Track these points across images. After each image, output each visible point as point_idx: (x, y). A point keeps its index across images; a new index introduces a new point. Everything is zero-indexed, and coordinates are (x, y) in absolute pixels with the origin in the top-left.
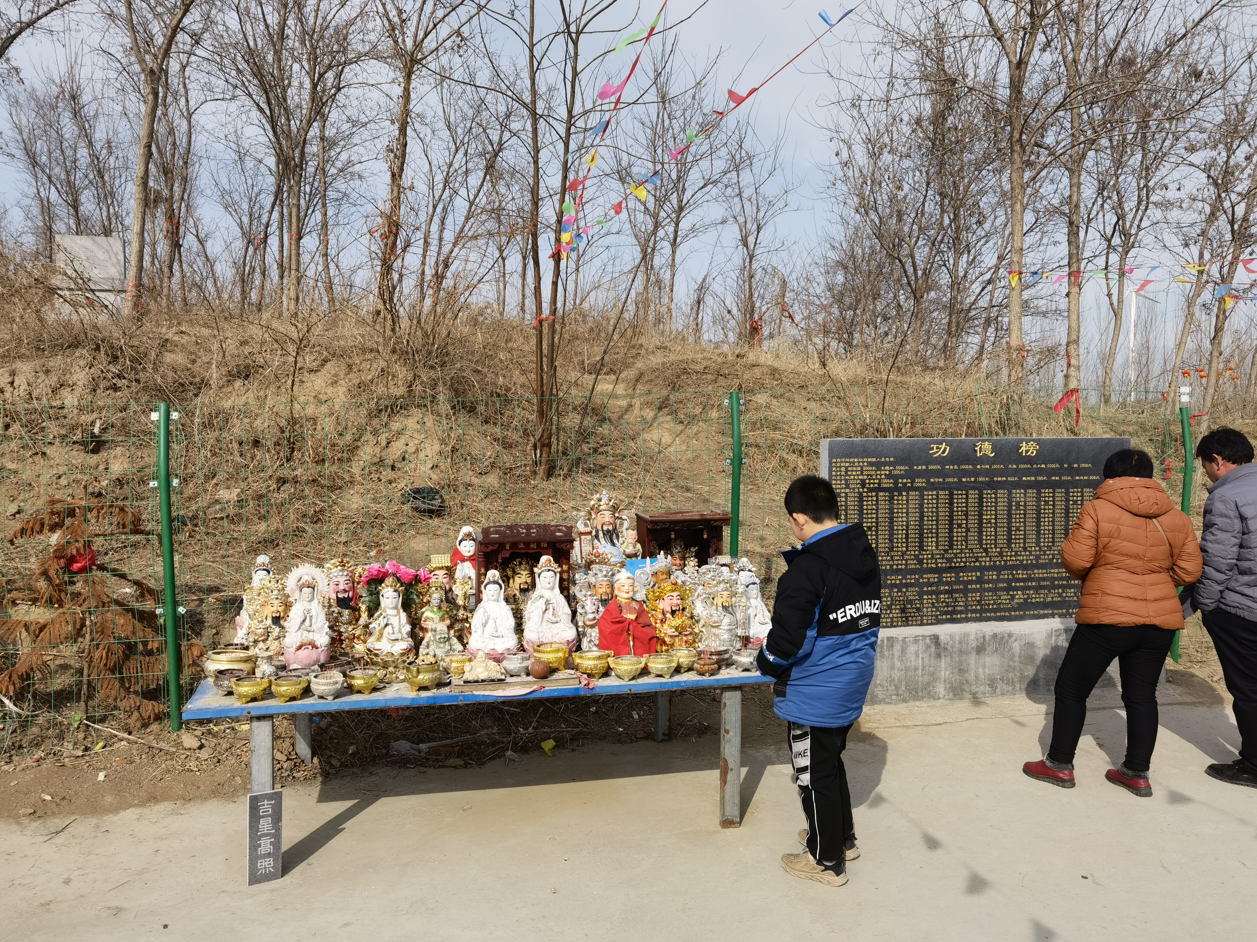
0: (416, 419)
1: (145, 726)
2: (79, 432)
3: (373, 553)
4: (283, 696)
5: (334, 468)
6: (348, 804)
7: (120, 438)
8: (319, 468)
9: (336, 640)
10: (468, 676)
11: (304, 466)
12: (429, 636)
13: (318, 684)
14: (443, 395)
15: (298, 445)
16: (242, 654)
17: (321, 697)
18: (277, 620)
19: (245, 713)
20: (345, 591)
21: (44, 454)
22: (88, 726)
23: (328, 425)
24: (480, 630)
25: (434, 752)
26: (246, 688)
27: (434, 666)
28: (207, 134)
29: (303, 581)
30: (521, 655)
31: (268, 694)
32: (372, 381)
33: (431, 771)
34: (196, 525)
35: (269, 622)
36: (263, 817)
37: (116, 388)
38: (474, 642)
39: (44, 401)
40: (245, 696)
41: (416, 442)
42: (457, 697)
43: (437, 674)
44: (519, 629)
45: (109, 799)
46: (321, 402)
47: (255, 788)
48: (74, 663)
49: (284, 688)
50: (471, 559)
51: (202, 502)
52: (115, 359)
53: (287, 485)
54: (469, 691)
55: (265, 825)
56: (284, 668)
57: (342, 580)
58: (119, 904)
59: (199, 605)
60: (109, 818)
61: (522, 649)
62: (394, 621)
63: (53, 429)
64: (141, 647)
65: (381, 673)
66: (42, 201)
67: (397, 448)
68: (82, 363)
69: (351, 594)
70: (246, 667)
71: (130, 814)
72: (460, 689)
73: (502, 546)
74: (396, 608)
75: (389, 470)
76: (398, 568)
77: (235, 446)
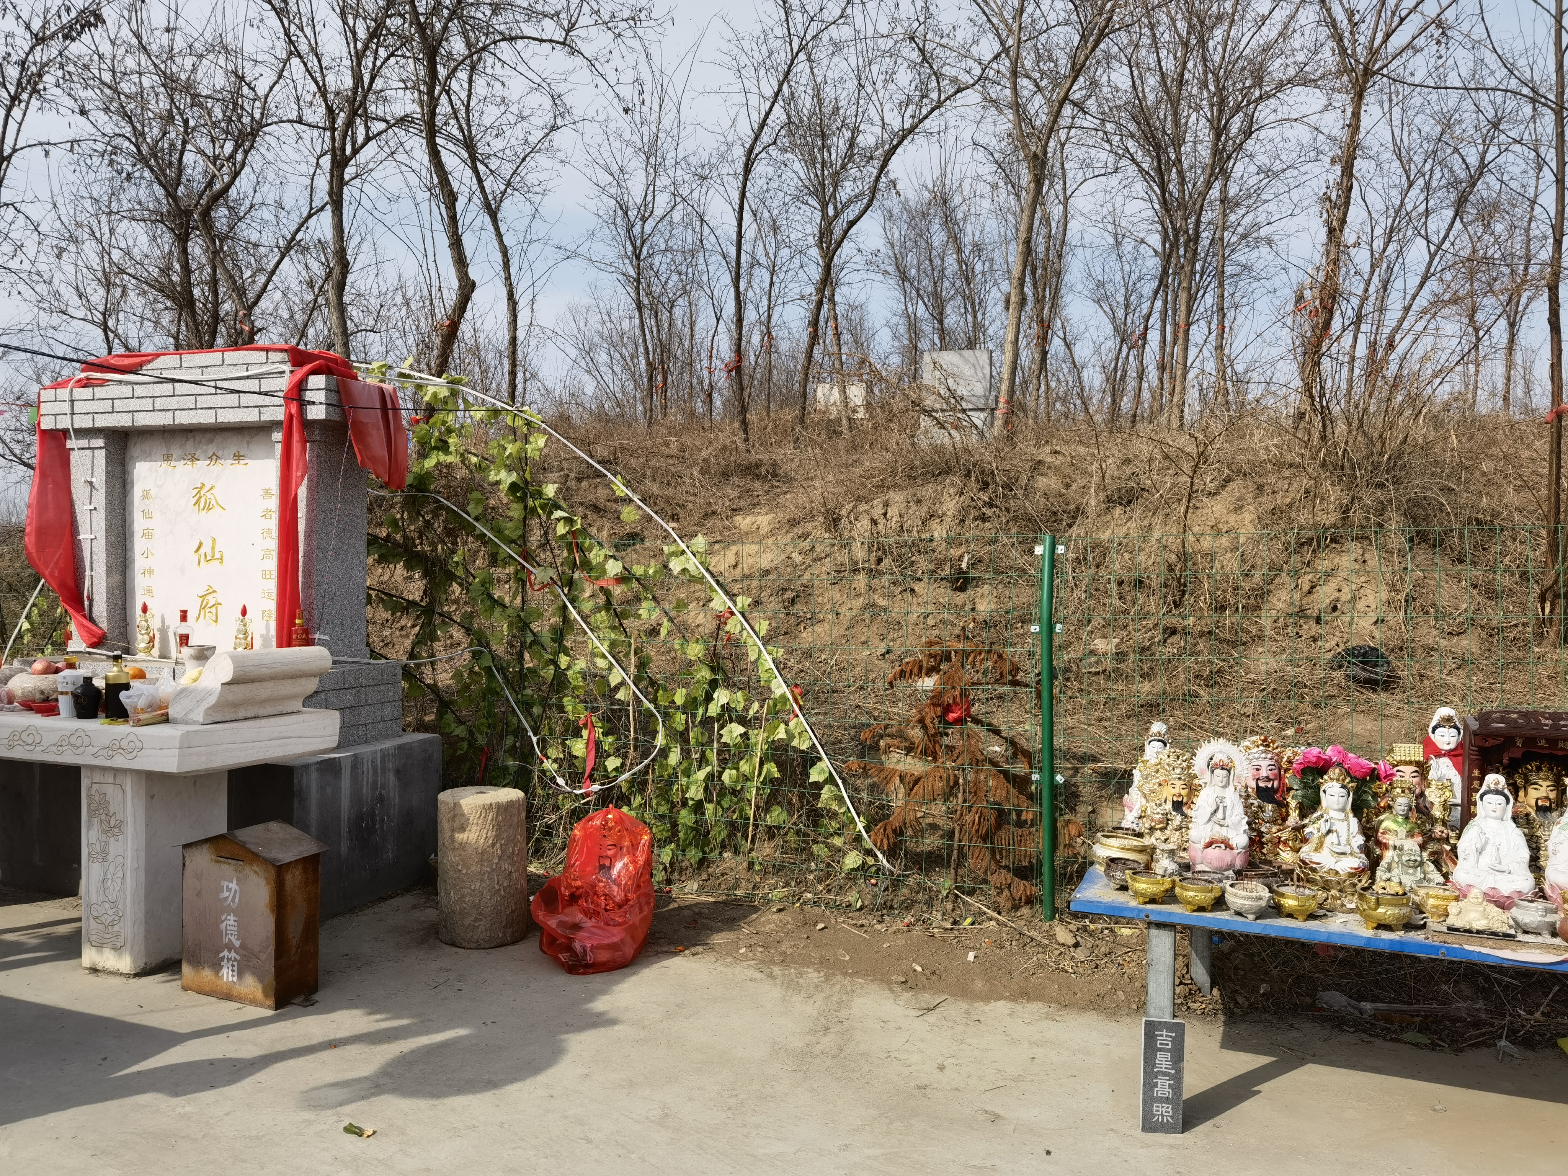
0: (1354, 556)
1: (1016, 907)
2: (947, 568)
3: (1290, 732)
4: (1189, 903)
5: (1236, 618)
6: (1262, 1060)
7: (987, 575)
8: (1216, 617)
9: (1256, 841)
10: (1452, 921)
11: (1197, 614)
12: (1389, 855)
13: (1236, 895)
14: (1395, 522)
15: (1190, 587)
16: (1135, 842)
17: (1239, 914)
18: (1178, 806)
19: (1143, 916)
20: (1268, 779)
21: (913, 590)
22: (957, 896)
23: (1231, 563)
24: (1473, 857)
25: (1386, 1017)
26: (1143, 885)
27: (1400, 898)
28: (1082, 219)
29: (1215, 760)
30: (1540, 905)
31: (1170, 897)
32: (1290, 506)
33: (1379, 1042)
34: (1068, 680)
35: (1169, 806)
36: (1161, 1050)
37: (984, 518)
38: (1461, 874)
39: (915, 534)
40: (1142, 895)
41: (1354, 587)
42: (1438, 948)
43: (1405, 910)
44: (1535, 865)
45: (979, 984)
46: (1219, 533)
47: (1151, 1011)
48: (945, 824)
49: (1192, 894)
50: (1451, 754)
51: (1075, 652)
52: (985, 486)
53: (1175, 638)
54: (1454, 942)
55: (1163, 1061)
56: (1187, 867)
57: (1265, 764)
58: (996, 1111)
59: (1074, 775)
60: (980, 1006)
61: (1541, 894)
62: (1340, 827)
63: (923, 564)
64: (1014, 816)
65: (1321, 895)
66: (909, 317)
67: (1325, 594)
68: (952, 491)
69: (1276, 784)
70: (1141, 858)
71: (1002, 1007)
72: (1442, 937)
73: (1509, 740)
74: (1343, 810)
75: (1313, 624)
76: (1345, 756)
77: (1114, 586)
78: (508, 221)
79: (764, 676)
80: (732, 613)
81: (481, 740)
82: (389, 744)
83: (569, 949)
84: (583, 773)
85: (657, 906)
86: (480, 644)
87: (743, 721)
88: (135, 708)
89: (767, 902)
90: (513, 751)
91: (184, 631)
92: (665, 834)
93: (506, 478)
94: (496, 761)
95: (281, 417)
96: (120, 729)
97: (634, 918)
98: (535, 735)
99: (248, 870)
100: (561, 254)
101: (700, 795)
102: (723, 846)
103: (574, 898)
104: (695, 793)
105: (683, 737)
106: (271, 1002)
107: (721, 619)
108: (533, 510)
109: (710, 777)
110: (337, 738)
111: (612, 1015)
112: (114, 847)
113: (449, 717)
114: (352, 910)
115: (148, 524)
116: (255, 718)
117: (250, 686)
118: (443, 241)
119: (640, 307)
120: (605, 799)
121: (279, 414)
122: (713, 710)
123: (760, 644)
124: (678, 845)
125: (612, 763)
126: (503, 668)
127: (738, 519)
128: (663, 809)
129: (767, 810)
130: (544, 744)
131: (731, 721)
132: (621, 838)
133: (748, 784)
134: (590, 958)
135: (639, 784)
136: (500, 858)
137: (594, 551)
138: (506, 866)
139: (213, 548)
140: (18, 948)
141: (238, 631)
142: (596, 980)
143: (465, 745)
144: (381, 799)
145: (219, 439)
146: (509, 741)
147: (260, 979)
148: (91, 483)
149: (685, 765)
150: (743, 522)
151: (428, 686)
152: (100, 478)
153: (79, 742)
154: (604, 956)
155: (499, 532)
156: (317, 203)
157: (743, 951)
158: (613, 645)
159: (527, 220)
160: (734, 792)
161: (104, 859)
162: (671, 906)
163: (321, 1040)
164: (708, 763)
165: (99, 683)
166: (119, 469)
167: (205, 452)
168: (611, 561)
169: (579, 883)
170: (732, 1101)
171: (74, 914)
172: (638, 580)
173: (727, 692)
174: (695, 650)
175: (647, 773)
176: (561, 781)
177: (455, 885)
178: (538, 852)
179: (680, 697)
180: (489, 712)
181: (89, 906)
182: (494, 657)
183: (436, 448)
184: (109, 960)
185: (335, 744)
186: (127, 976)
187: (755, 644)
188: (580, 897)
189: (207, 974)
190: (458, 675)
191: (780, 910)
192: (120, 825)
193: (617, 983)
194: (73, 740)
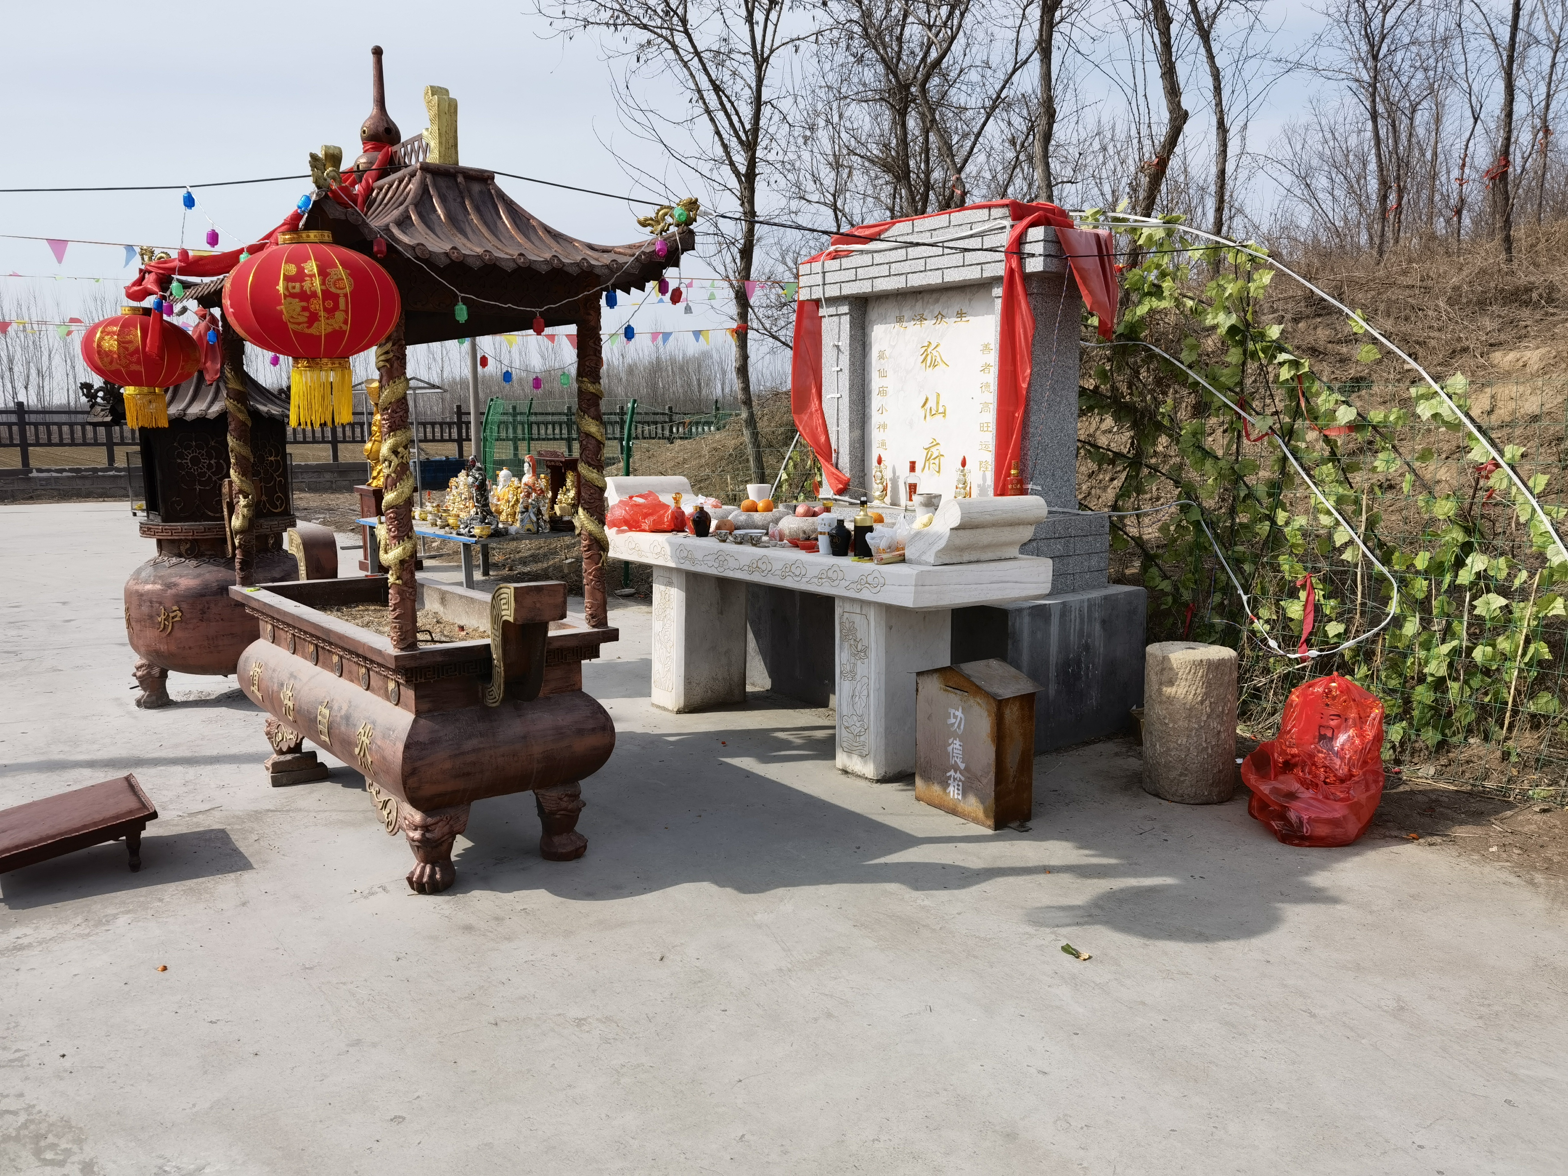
78: (1222, 39)
79: (1538, 541)
80: (1497, 466)
81: (1187, 596)
82: (1096, 594)
83: (1282, 815)
84: (1299, 637)
85: (1385, 787)
86: (1189, 497)
87: (1504, 591)
88: (878, 548)
89: (1526, 799)
90: (1220, 609)
91: (912, 482)
92: (1396, 710)
93: (1224, 321)
94: (1202, 618)
95: (1001, 272)
96: (866, 566)
97: (1359, 795)
98: (1246, 593)
99: (972, 701)
100: (1282, 67)
101: (1443, 671)
102: (1469, 731)
103: (1288, 766)
104: (1436, 668)
105: (1424, 606)
106: (991, 822)
107: (1481, 471)
108: (1254, 355)
109: (1455, 652)
110: (1050, 585)
111: (1332, 893)
112: (861, 669)
113: (1154, 570)
114: (1058, 750)
115: (883, 382)
116: (978, 562)
117: (974, 531)
118: (1155, 71)
119: (1374, 116)
120: (1324, 666)
121: (1000, 270)
122: (1465, 577)
123: (1534, 502)
124: (1411, 724)
125: (1334, 629)
126: (1212, 522)
127: (1497, 356)
128: (1394, 683)
129: (1532, 696)
130: (1255, 604)
131: (1488, 591)
132: (1346, 708)
133: (1508, 664)
134: (1306, 830)
135: (1365, 653)
136: (1209, 716)
137: (1323, 397)
138: (1214, 724)
139: (938, 403)
140: (787, 745)
141: (959, 481)
142: (1313, 855)
143: (1170, 599)
144: (1087, 647)
145: (944, 298)
146: (1217, 598)
147: (982, 800)
148: (838, 347)
149: (1424, 636)
150: (1504, 359)
151: (1133, 538)
152: (845, 342)
153: (834, 576)
154: (1322, 831)
155: (1213, 379)
156: (1022, 56)
157: (1494, 849)
158: (1340, 501)
159: (1242, 36)
160: (1487, 672)
161: (853, 678)
162: (1401, 789)
163: (1036, 864)
164: (1454, 636)
165: (849, 526)
166: (859, 333)
167: (932, 312)
168: (1343, 408)
169: (1295, 751)
170: (1484, 1010)
171: (827, 723)
172: (1374, 427)
173: (1485, 558)
174: (1444, 508)
175: (1374, 642)
176: (1273, 643)
177: (1161, 738)
178: (1244, 714)
179: (1421, 561)
180: (1196, 568)
181: (841, 717)
182: (1203, 511)
183: (1150, 294)
184: (856, 764)
185: (1047, 591)
186: (871, 780)
187: (1527, 502)
188: (1295, 765)
189: (936, 789)
190: (1164, 529)
191: (1544, 811)
192: (865, 650)
193: (1338, 860)
194: (830, 573)
